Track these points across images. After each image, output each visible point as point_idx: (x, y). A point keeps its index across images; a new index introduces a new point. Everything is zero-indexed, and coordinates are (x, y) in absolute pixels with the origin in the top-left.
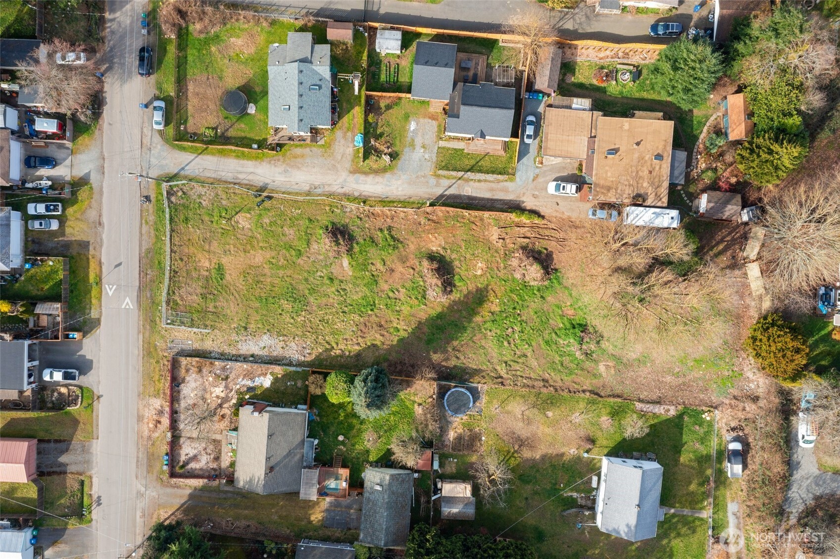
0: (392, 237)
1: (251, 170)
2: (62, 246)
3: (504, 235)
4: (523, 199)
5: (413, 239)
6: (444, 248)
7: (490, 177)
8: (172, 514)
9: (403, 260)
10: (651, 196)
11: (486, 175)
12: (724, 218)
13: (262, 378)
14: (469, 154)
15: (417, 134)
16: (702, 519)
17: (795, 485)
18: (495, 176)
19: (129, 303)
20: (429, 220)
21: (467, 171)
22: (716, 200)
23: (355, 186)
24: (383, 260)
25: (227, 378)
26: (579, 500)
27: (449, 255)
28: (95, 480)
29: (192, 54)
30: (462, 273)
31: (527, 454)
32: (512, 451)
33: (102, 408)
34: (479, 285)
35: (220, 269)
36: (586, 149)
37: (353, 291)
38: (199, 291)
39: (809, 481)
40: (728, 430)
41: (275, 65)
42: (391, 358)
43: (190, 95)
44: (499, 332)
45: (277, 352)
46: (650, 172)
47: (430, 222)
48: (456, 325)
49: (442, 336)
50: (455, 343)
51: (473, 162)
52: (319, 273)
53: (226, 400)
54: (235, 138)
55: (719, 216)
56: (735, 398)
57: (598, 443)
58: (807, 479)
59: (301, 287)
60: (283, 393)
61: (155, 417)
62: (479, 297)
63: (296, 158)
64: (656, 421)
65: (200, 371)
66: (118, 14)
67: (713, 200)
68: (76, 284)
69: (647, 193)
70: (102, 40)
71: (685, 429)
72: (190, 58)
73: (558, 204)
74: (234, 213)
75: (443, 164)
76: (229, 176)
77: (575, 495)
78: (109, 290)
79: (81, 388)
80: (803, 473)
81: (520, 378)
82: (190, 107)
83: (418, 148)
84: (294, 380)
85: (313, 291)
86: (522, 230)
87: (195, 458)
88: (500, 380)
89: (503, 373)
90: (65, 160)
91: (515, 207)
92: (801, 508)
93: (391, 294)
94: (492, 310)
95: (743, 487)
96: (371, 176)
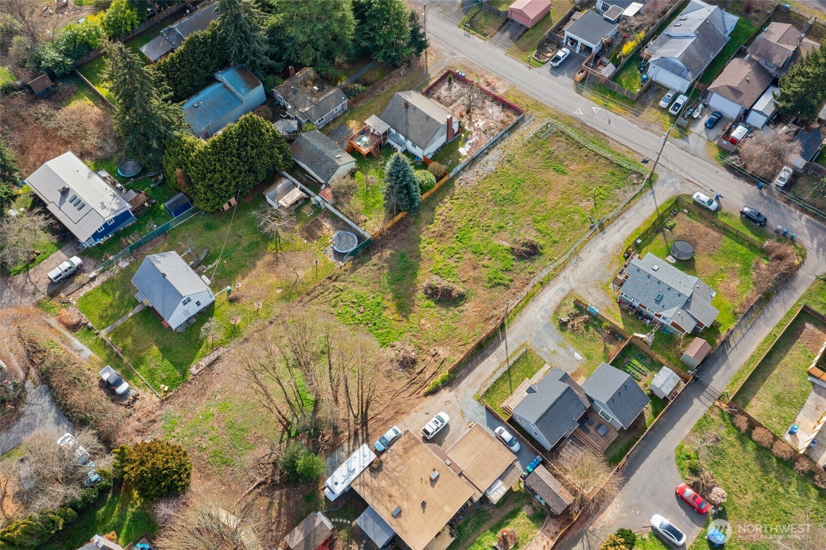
0: (500, 284)
1: (622, 231)
2: (645, 102)
3: (436, 358)
4: (453, 393)
5: (488, 296)
6: (462, 311)
7: (492, 381)
8: (426, 61)
9: (476, 280)
10: (370, 480)
11: (495, 380)
12: (296, 528)
13: (468, 150)
14: (523, 380)
15: (569, 354)
16: (103, 328)
17: (48, 407)
18: (489, 386)
19: (579, 113)
20: (492, 317)
21: (509, 369)
22: (318, 532)
23: (559, 286)
24: (487, 267)
25: (485, 132)
26: (204, 267)
27: (454, 311)
28: (482, 41)
29: (743, 250)
30: (433, 310)
31: (268, 258)
32: (279, 251)
33: (523, 67)
34: (413, 315)
35: (563, 173)
36: (454, 461)
37: (481, 235)
38: (557, 153)
39: (38, 420)
40: (138, 395)
41: (697, 283)
42: (413, 227)
43: (709, 230)
44: (367, 302)
45: (477, 168)
46: (390, 496)
47: (490, 316)
48: (398, 280)
49: (399, 266)
50: (386, 271)
51: (514, 378)
52: (511, 224)
53: (471, 124)
54: (655, 236)
55: (302, 525)
56: (154, 421)
57: (227, 304)
58: (41, 421)
59: (510, 208)
60: (448, 154)
61: (493, 84)
62: (404, 308)
63: (611, 263)
64: (200, 353)
65: (502, 122)
66: (803, 222)
67: (320, 529)
68: (614, 95)
69: (375, 478)
70: (788, 202)
71: (173, 367)
72: (739, 246)
73: (426, 414)
74: (597, 202)
75: (529, 357)
76: (628, 215)
77: (210, 266)
78: (596, 109)
79: (544, 63)
80: (48, 421)
81: (322, 291)
82: (699, 224)
83: (557, 348)
84: (450, 166)
85: (502, 213)
86: (428, 375)
87: (449, 89)
88: (334, 278)
89: (337, 284)
90: (707, 134)
91: (450, 382)
92: (29, 397)
93: (458, 256)
94: (387, 310)
95: (90, 372)
96: (559, 301)
